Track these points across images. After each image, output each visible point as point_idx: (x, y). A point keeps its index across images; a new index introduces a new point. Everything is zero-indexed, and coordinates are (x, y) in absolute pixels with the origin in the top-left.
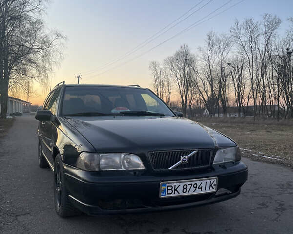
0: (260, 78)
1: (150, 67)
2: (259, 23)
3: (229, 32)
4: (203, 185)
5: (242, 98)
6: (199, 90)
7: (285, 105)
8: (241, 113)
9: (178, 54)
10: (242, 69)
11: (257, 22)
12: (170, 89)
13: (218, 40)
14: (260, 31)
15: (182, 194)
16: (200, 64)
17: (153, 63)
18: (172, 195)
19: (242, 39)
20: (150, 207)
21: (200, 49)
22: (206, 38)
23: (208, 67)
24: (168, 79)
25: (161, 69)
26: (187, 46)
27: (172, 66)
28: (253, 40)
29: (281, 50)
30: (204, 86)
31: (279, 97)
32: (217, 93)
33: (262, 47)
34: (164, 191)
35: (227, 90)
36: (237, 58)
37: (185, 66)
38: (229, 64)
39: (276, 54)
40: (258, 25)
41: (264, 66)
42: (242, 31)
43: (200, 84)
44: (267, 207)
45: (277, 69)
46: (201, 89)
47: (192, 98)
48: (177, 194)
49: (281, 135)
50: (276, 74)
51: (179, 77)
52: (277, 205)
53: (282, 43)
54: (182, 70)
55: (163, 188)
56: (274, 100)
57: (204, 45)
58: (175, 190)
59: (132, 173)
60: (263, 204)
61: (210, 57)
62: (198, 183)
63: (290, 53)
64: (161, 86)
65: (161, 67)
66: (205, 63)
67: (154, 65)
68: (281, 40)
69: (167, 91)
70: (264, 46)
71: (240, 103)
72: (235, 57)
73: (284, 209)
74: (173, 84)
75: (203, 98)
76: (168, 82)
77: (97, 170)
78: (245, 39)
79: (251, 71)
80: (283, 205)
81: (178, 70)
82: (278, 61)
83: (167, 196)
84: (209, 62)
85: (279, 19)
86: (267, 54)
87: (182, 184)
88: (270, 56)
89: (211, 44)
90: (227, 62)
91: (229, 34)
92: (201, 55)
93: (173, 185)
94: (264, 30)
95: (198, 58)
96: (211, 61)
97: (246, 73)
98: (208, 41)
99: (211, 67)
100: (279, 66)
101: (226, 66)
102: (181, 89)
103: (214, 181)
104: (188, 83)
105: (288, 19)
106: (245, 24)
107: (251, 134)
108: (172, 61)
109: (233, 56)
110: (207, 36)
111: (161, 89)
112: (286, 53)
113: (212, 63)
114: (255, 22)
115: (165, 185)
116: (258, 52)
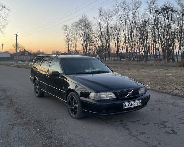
0: (129, 37)
1: (63, 28)
2: (130, 3)
3: (112, 8)
4: (137, 103)
5: (119, 48)
6: (94, 43)
7: (143, 52)
8: (119, 57)
9: (81, 20)
10: (119, 31)
11: (128, 3)
12: (76, 43)
13: (105, 13)
14: (130, 9)
15: (130, 107)
16: (94, 27)
17: (65, 26)
18: (127, 107)
19: (120, 13)
20: (119, 112)
21: (94, 18)
22: (98, 11)
23: (100, 30)
24: (75, 36)
25: (70, 30)
26: (86, 16)
27: (77, 28)
28: (126, 14)
29: (141, 20)
30: (97, 41)
31: (140, 48)
32: (104, 45)
33: (131, 18)
34: (124, 106)
35: (110, 44)
36: (116, 24)
37: (85, 28)
38: (112, 28)
39: (139, 22)
40: (129, 4)
41: (132, 30)
42: (120, 8)
43: (95, 40)
44: (154, 110)
45: (139, 31)
46: (95, 42)
47: (90, 48)
48: (128, 107)
49: (145, 72)
50: (138, 34)
51: (81, 35)
52: (158, 109)
53: (142, 16)
54: (83, 31)
55: (124, 105)
56: (137, 49)
57: (97, 16)
58: (128, 105)
59: (112, 100)
60: (152, 109)
61: (101, 23)
62: (135, 102)
63: (146, 22)
64: (71, 41)
65: (70, 28)
66: (98, 27)
67: (66, 27)
68: (141, 14)
69: (74, 44)
70: (132, 18)
71: (118, 51)
72: (115, 23)
73: (161, 110)
74: (78, 39)
75: (96, 48)
76: (74, 38)
77: (99, 99)
78: (121, 13)
79: (125, 33)
80: (160, 109)
81: (81, 31)
82: (140, 26)
83: (125, 108)
84: (100, 26)
85: (141, 2)
86: (134, 22)
87: (130, 103)
88: (135, 24)
89: (101, 15)
90: (111, 27)
91: (112, 9)
92: (95, 22)
93: (127, 103)
94: (132, 7)
95: (94, 24)
96: (102, 26)
97: (122, 33)
98: (99, 13)
99: (101, 29)
100: (140, 29)
101: (110, 29)
102: (83, 43)
103: (140, 101)
104: (87, 39)
105: (146, 2)
106: (121, 4)
107: (129, 72)
108: (77, 25)
109: (114, 23)
110: (99, 10)
111: (71, 42)
112: (144, 22)
113: (102, 27)
114: (127, 2)
115: (125, 104)
116: (129, 21)
